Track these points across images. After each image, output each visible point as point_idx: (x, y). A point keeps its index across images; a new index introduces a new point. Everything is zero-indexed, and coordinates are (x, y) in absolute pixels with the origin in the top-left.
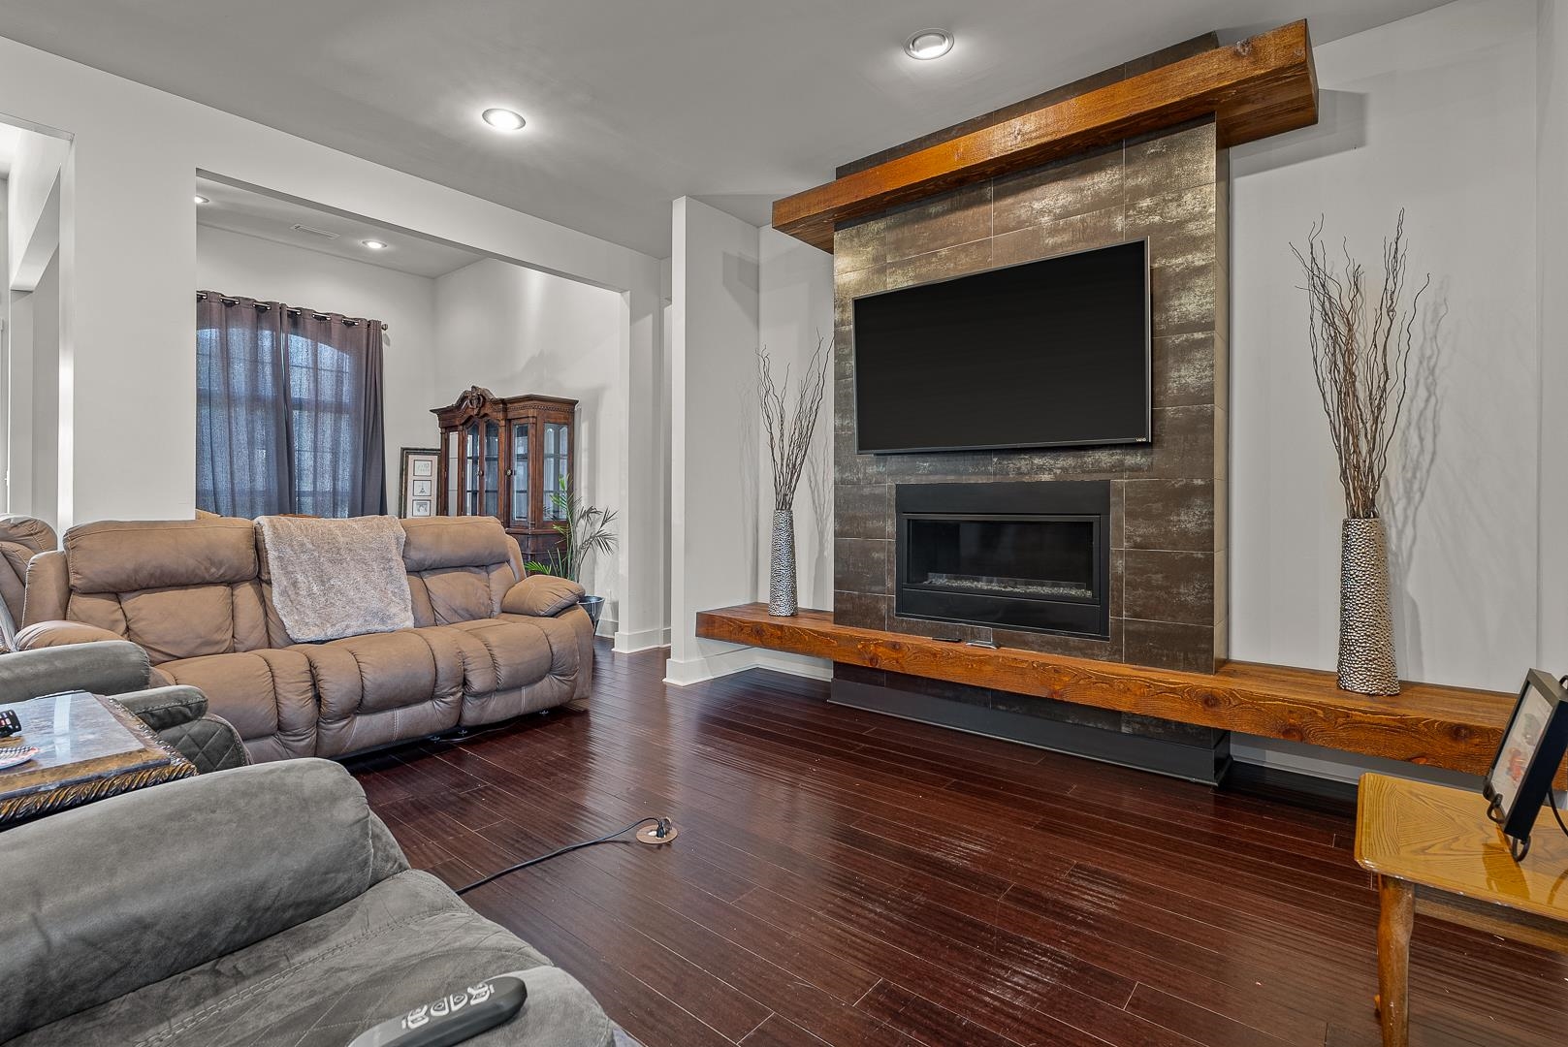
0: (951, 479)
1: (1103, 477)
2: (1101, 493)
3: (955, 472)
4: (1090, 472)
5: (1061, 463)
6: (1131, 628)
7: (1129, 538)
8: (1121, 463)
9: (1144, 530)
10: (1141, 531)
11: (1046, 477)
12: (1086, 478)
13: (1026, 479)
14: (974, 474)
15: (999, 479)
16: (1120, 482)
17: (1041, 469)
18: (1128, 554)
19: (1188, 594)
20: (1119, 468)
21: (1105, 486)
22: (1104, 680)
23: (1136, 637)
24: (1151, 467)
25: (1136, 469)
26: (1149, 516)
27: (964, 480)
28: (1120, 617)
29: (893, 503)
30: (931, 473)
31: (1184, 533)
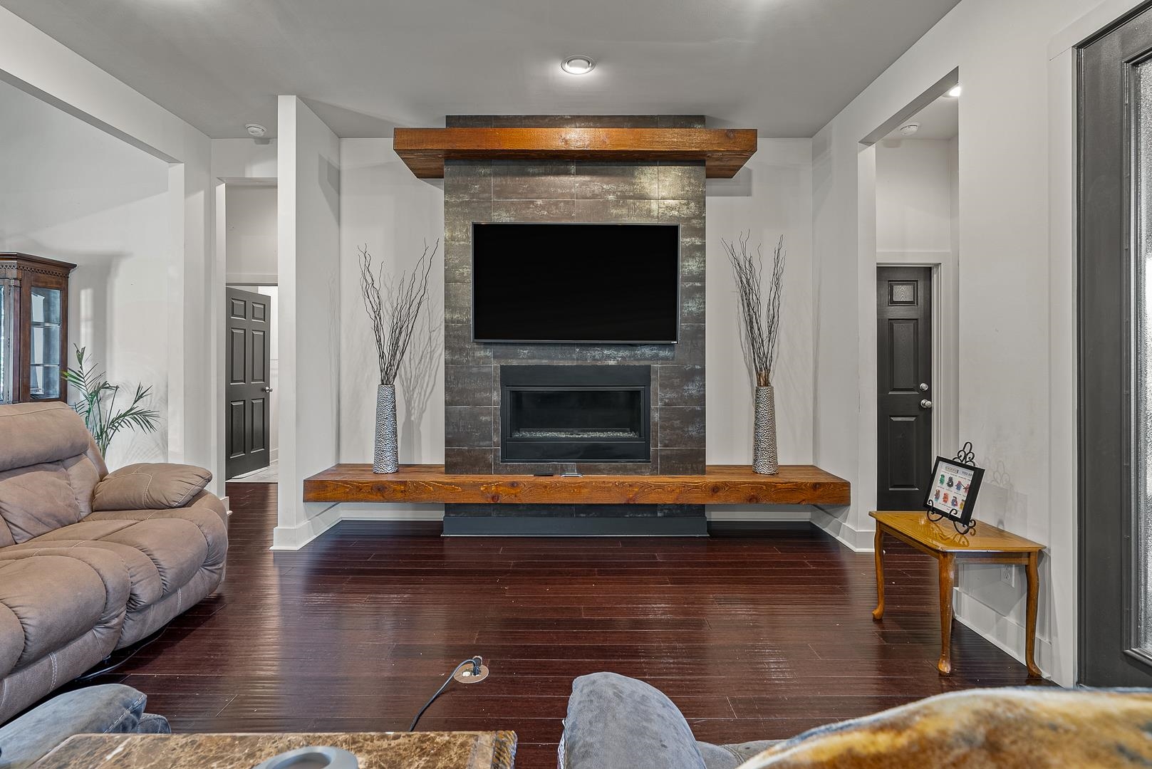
0: (545, 362)
1: (646, 363)
2: (645, 374)
3: (549, 358)
4: (638, 360)
5: (621, 354)
6: (663, 453)
7: (661, 400)
8: (657, 355)
9: (671, 395)
10: (668, 396)
11: (612, 363)
12: (637, 364)
13: (599, 363)
14: (563, 359)
15: (580, 363)
16: (656, 366)
17: (609, 357)
18: (661, 409)
19: (692, 431)
20: (655, 358)
21: (649, 367)
22: (660, 487)
23: (666, 458)
24: (673, 358)
25: (666, 359)
26: (672, 387)
27: (555, 363)
28: (657, 448)
29: (498, 379)
30: (529, 358)
31: (691, 396)
